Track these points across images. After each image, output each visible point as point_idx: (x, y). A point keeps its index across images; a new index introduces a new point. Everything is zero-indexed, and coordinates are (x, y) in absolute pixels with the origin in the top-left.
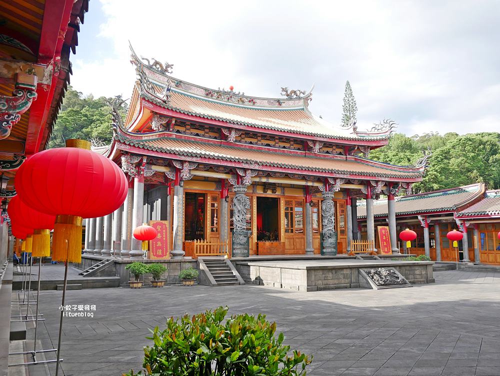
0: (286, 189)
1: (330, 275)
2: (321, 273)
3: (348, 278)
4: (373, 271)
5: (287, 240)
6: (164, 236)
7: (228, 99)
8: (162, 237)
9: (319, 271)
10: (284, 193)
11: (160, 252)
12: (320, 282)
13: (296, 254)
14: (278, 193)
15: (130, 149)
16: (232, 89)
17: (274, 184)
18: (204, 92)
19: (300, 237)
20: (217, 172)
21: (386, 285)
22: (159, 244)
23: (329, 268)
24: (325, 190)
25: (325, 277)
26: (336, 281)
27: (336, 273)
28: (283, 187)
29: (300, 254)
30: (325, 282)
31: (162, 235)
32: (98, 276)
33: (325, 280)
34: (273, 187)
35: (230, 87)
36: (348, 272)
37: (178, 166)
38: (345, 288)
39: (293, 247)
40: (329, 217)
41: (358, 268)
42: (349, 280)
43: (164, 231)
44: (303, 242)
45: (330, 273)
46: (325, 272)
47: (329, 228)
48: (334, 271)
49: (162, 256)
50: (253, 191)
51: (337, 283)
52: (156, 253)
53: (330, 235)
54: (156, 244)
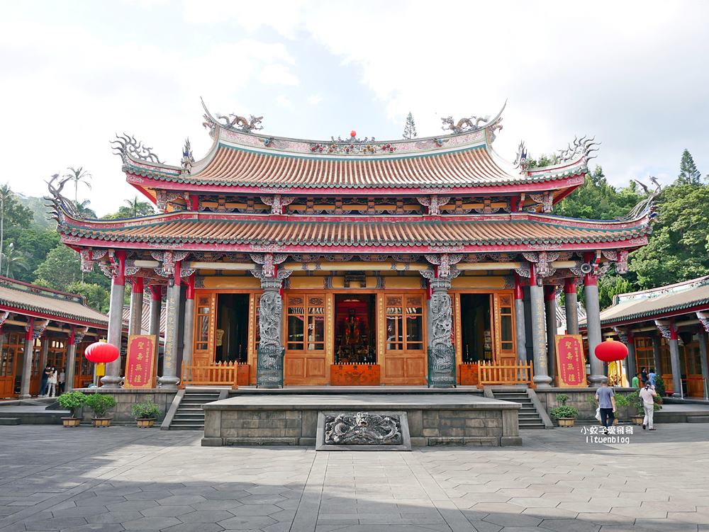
0: (384, 278)
1: (255, 420)
2: (235, 416)
3: (294, 428)
4: (338, 416)
5: (389, 362)
6: (147, 356)
7: (348, 151)
8: (144, 358)
9: (231, 413)
10: (382, 286)
11: (138, 379)
12: (233, 431)
14: (371, 286)
15: (80, 242)
16: (353, 135)
17: (362, 273)
18: (308, 147)
19: (416, 356)
22: (139, 368)
23: (249, 408)
25: (244, 423)
26: (267, 432)
27: (268, 417)
28: (380, 276)
29: (416, 385)
30: (244, 432)
31: (144, 355)
33: (243, 428)
34: (361, 277)
35: (350, 133)
36: (296, 416)
38: (287, 444)
41: (317, 410)
42: (297, 430)
43: (148, 349)
44: (422, 365)
45: (255, 417)
46: (244, 414)
48: (263, 415)
49: (141, 384)
50: (327, 285)
51: (270, 434)
52: (133, 380)
53: (439, 351)
54: (135, 367)
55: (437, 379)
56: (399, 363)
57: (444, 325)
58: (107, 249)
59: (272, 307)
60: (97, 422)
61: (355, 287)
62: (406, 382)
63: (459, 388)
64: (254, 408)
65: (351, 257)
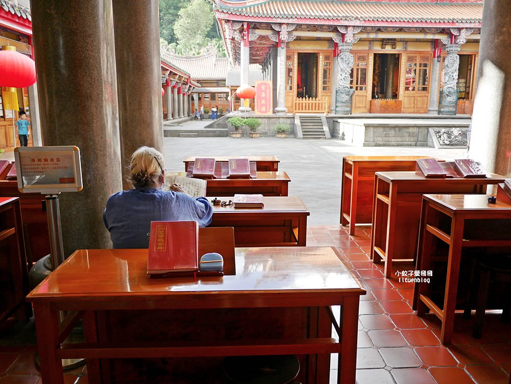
0: (409, 43)
1: (392, 132)
2: (381, 129)
3: (414, 137)
4: (443, 130)
5: (406, 99)
6: (268, 95)
8: (266, 96)
9: (379, 128)
10: (406, 48)
11: (263, 109)
12: (380, 138)
13: (417, 113)
14: (399, 49)
15: (229, 17)
17: (395, 39)
19: (423, 95)
20: (321, 31)
21: (452, 145)
22: (263, 102)
23: (390, 125)
24: (450, 42)
25: (386, 134)
26: (399, 139)
27: (400, 130)
28: (406, 41)
29: (421, 113)
30: (386, 139)
31: (266, 93)
32: (214, 128)
33: (386, 136)
34: (393, 42)
36: (416, 130)
37: (277, 29)
38: (410, 146)
39: (413, 106)
40: (450, 73)
41: (428, 127)
42: (416, 138)
43: (268, 90)
44: (426, 101)
45: (393, 131)
46: (387, 129)
47: (449, 86)
48: (397, 129)
49: (266, 112)
50: (370, 47)
51: (400, 140)
52: (261, 110)
53: (449, 92)
54: (261, 102)
55: (446, 109)
56: (412, 99)
57: (454, 76)
58: (243, 22)
59: (347, 62)
60: (254, 135)
61: (388, 50)
62: (416, 111)
63: (458, 115)
64: (393, 125)
65: (398, 29)
